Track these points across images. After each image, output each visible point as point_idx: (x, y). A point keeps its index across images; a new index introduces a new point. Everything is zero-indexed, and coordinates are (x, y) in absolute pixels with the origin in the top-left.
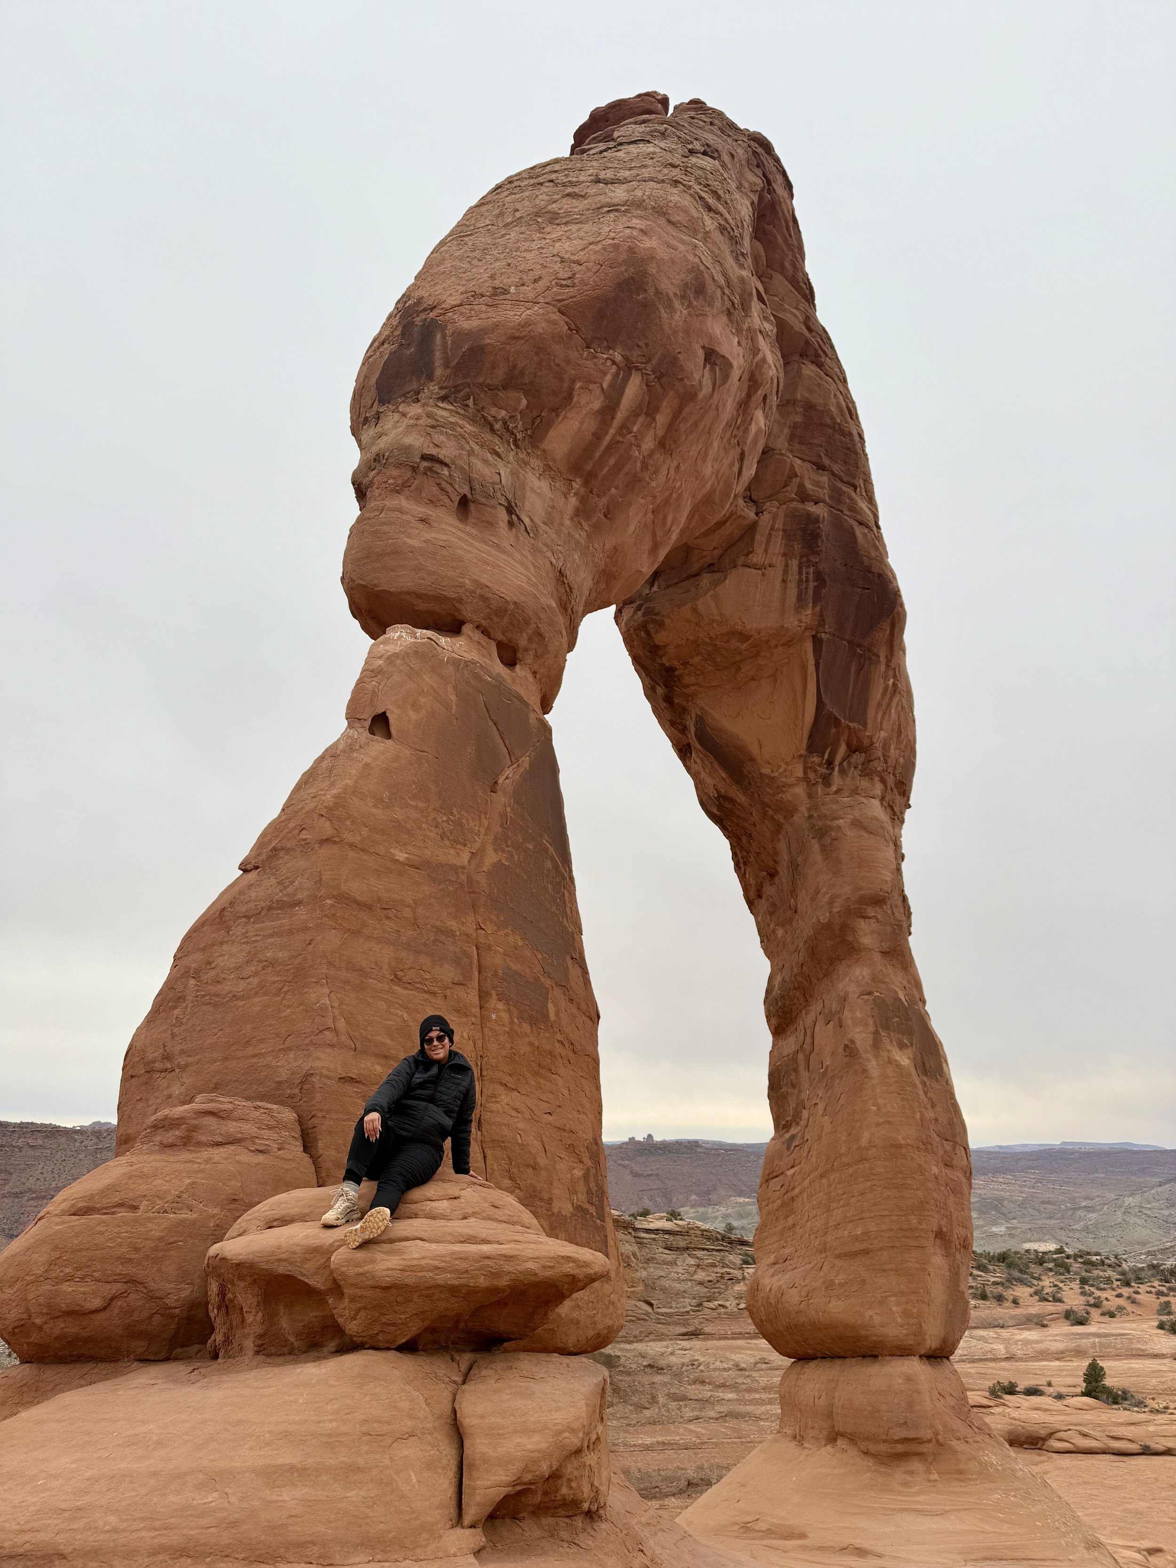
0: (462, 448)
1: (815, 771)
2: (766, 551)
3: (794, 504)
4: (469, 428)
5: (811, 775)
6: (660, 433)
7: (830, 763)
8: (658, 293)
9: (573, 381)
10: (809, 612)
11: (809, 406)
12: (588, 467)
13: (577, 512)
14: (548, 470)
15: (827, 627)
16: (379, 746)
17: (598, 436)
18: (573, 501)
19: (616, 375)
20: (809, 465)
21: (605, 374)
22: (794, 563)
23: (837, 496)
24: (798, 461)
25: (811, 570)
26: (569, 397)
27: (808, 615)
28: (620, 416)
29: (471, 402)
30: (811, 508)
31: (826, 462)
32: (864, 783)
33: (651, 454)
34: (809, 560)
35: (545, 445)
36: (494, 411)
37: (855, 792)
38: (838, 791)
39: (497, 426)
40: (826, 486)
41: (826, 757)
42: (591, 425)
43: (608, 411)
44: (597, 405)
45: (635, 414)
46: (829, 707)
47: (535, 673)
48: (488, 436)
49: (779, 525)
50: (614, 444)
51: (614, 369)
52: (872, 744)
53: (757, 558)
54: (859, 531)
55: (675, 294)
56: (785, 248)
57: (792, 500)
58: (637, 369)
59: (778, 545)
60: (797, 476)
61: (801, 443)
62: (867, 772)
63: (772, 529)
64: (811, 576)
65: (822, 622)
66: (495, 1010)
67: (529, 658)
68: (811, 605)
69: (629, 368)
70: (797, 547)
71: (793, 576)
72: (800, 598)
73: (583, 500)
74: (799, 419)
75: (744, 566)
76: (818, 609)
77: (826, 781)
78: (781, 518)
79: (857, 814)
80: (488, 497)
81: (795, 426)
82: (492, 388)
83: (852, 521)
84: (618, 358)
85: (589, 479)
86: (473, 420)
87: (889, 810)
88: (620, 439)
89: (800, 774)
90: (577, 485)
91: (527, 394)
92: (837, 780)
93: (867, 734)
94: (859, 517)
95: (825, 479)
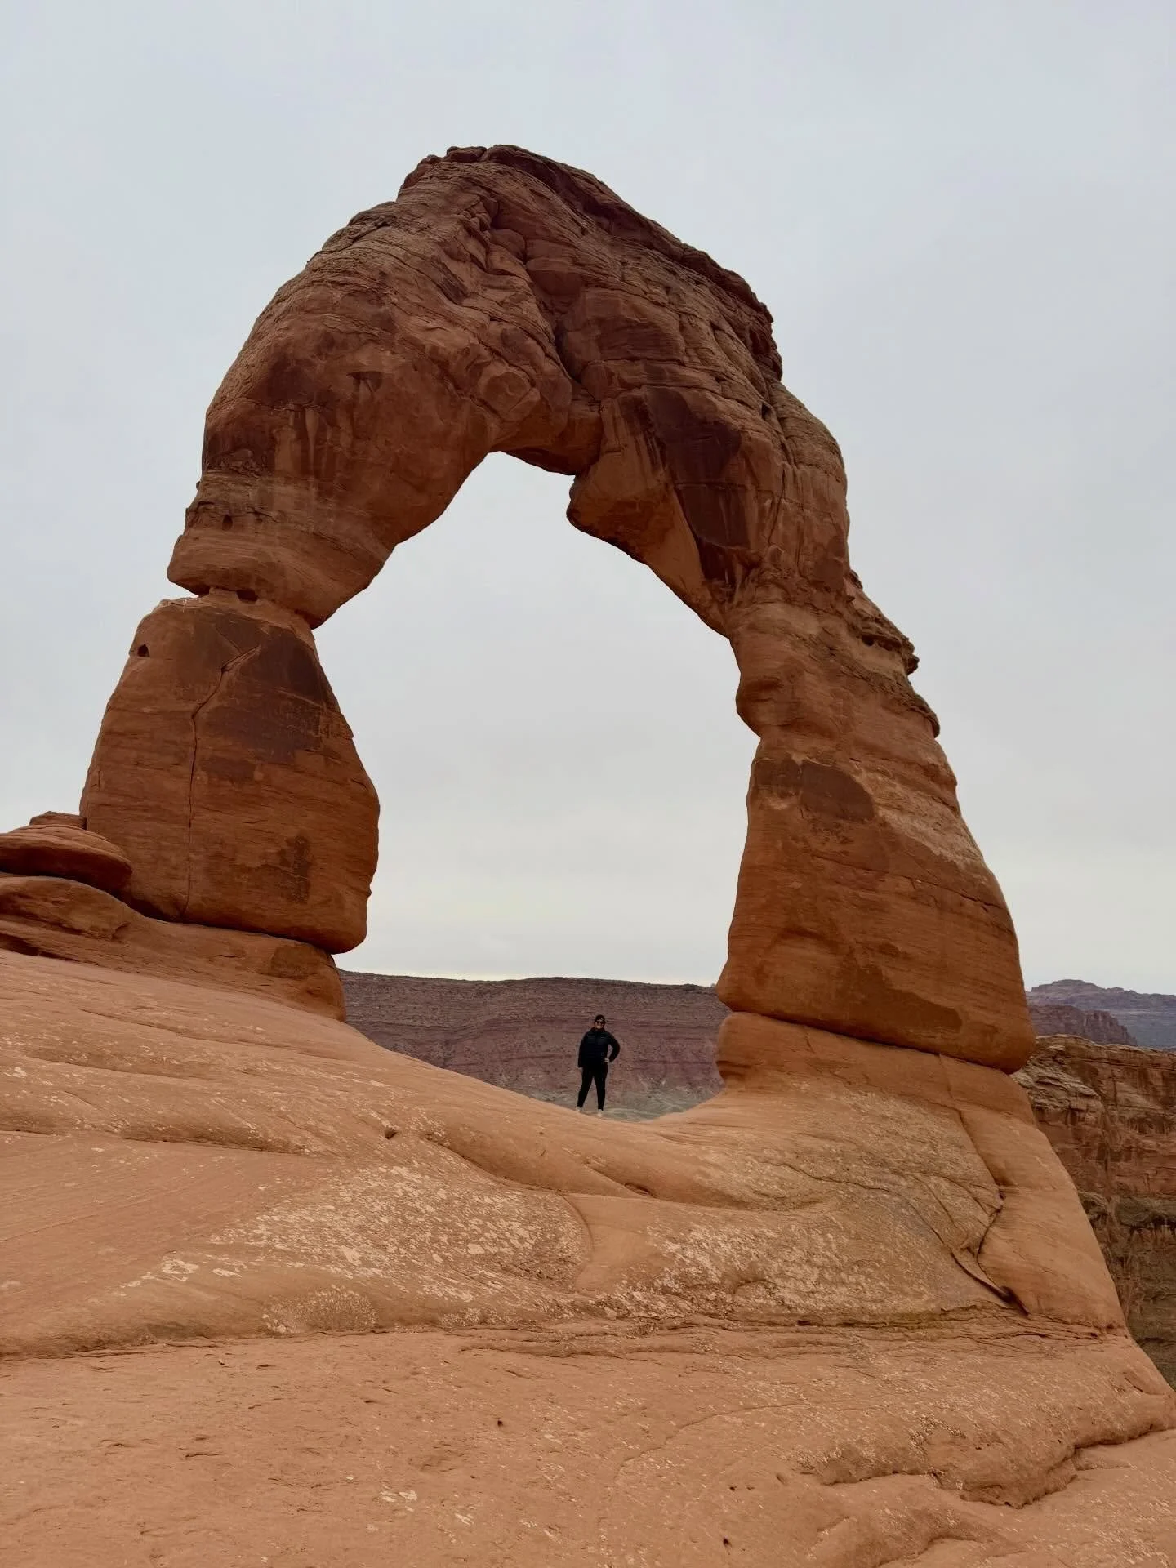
0: (223, 490)
1: (721, 592)
2: (617, 436)
3: (623, 395)
4: (226, 477)
5: (718, 596)
6: (350, 431)
7: (733, 582)
8: (298, 361)
9: (270, 430)
10: (662, 472)
11: (600, 322)
12: (312, 468)
13: (320, 494)
14: (288, 480)
15: (679, 478)
16: (144, 661)
17: (305, 451)
18: (314, 490)
19: (296, 416)
20: (622, 362)
21: (288, 419)
22: (641, 438)
23: (657, 376)
24: (612, 363)
25: (653, 439)
26: (273, 438)
27: (662, 474)
28: (311, 435)
29: (222, 465)
30: (636, 393)
31: (637, 354)
32: (760, 593)
33: (352, 445)
34: (649, 433)
35: (277, 468)
36: (234, 464)
37: (752, 601)
38: (739, 604)
39: (240, 470)
40: (643, 372)
41: (727, 578)
42: (297, 447)
43: (302, 435)
44: (294, 436)
45: (321, 429)
46: (705, 540)
47: (273, 601)
48: (237, 478)
49: (617, 414)
50: (317, 452)
51: (293, 413)
52: (761, 558)
53: (613, 442)
54: (687, 395)
55: (313, 357)
56: (531, 222)
57: (620, 392)
58: (307, 407)
59: (623, 428)
60: (613, 374)
61: (609, 348)
62: (762, 584)
63: (614, 419)
64: (655, 444)
65: (673, 476)
66: (199, 775)
67: (263, 593)
68: (661, 463)
69: (301, 410)
70: (637, 425)
71: (644, 450)
72: (653, 463)
73: (320, 487)
74: (598, 333)
75: (608, 452)
76: (667, 466)
77: (731, 596)
78: (617, 407)
79: (752, 619)
80: (240, 511)
81: (598, 340)
82: (229, 453)
83: (677, 390)
84: (291, 406)
85: (317, 474)
86: (227, 473)
87: (809, 608)
88: (320, 447)
89: (709, 597)
90: (312, 479)
91: (248, 447)
92: (737, 596)
93: (752, 551)
94: (685, 384)
95: (640, 367)
